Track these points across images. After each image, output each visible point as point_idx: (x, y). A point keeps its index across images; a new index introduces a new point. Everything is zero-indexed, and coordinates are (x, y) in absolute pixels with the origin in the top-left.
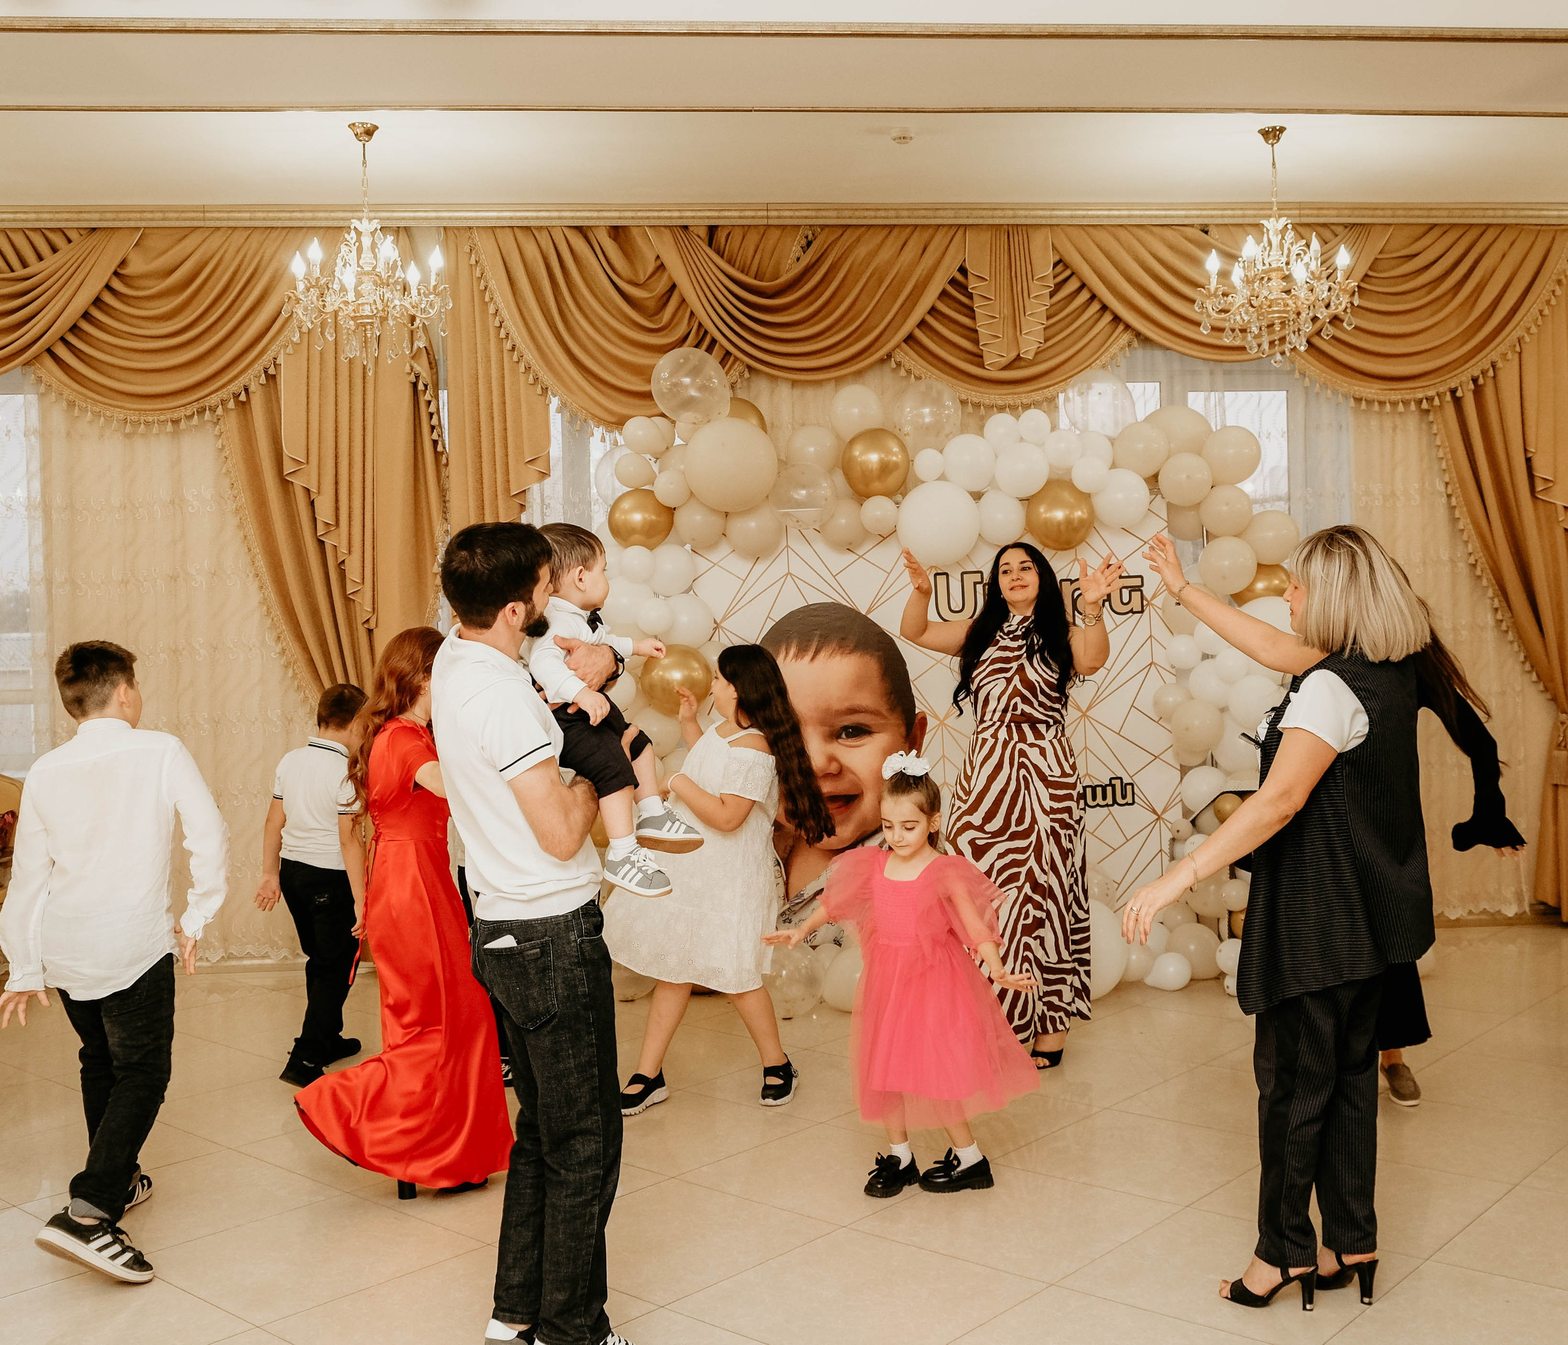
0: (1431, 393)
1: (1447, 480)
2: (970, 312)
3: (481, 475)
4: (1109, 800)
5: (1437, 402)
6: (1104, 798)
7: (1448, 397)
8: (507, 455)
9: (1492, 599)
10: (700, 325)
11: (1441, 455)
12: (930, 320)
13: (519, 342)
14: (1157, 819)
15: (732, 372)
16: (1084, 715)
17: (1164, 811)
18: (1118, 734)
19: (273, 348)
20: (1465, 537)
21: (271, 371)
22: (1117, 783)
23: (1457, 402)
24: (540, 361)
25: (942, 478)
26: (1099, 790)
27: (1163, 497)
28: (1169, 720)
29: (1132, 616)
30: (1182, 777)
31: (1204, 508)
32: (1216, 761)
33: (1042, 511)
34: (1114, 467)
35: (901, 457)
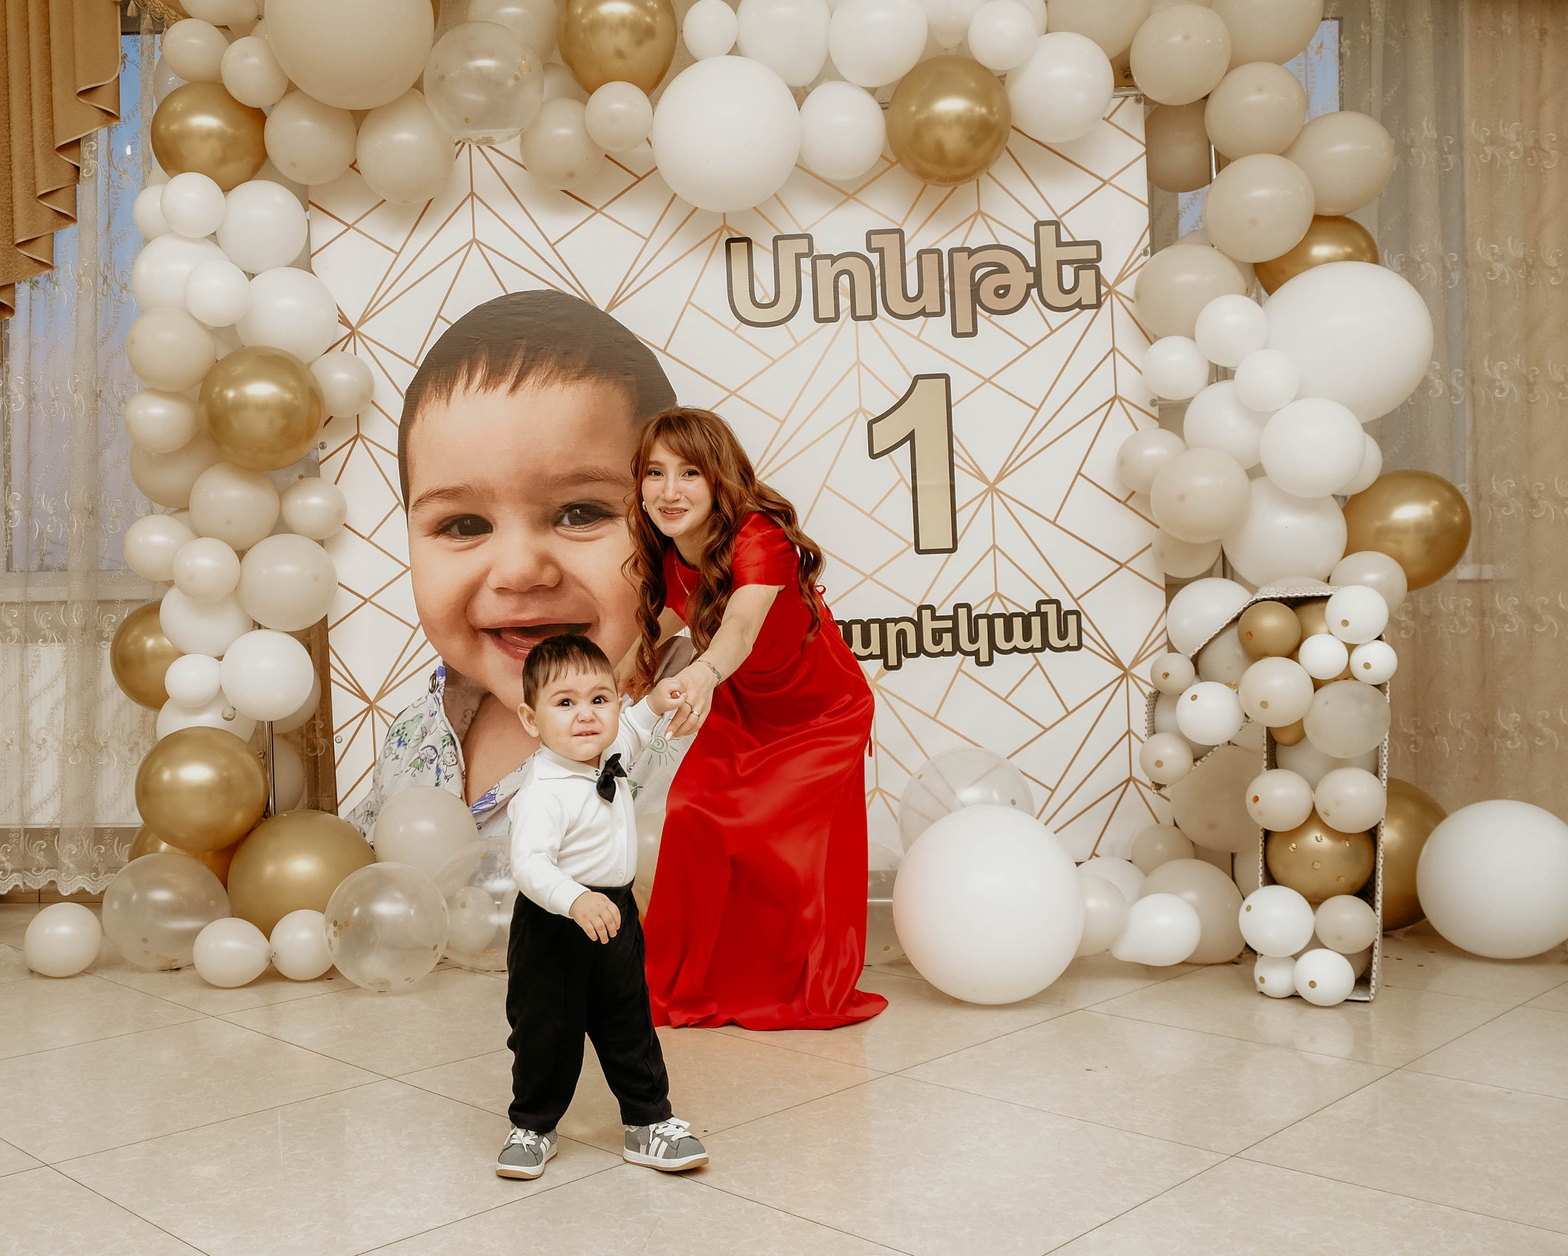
4: (1036, 641)
6: (1027, 636)
8: (50, 85)
14: (1122, 677)
16: (992, 489)
17: (1136, 661)
18: (1054, 523)
22: (1050, 609)
25: (735, 50)
26: (1018, 623)
27: (1141, 99)
28: (1146, 499)
29: (1078, 314)
30: (1169, 600)
31: (1213, 109)
32: (1232, 569)
33: (913, 109)
34: (1047, 32)
35: (661, 23)
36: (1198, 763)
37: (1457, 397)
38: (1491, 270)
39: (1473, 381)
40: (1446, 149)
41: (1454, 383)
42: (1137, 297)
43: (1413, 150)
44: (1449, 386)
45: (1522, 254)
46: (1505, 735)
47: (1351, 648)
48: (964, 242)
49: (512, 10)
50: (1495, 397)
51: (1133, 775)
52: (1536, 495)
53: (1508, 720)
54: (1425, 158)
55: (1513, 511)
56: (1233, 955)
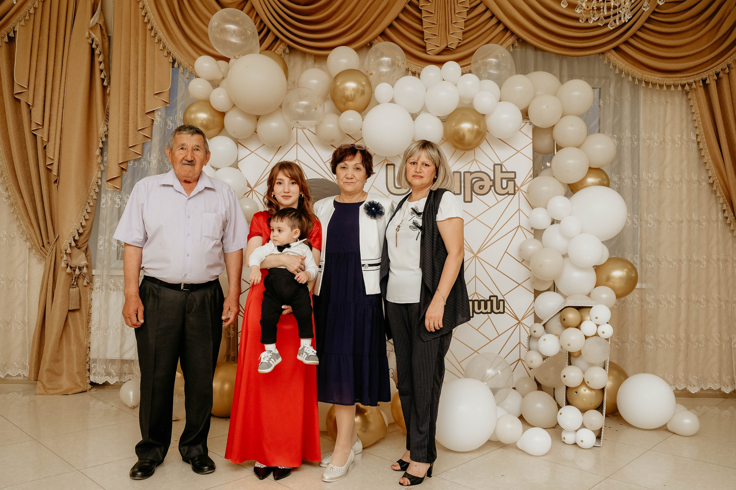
0: (691, 80)
1: (698, 133)
2: (420, 21)
3: (129, 100)
4: (489, 310)
5: (694, 86)
6: (486, 308)
7: (701, 84)
8: (145, 90)
9: (722, 204)
10: (261, 21)
11: (694, 118)
12: (396, 24)
13: (155, 25)
14: (518, 323)
15: (279, 49)
16: (475, 256)
17: (523, 318)
18: (496, 269)
19: (13, 21)
20: (707, 167)
21: (12, 34)
22: (494, 299)
23: (706, 86)
24: (168, 37)
25: (392, 101)
26: (483, 303)
27: (531, 123)
28: (528, 262)
29: (508, 196)
30: (535, 297)
31: (556, 130)
32: (557, 288)
33: (454, 125)
34: (500, 101)
35: (367, 89)
36: (544, 361)
37: (635, 225)
38: (648, 183)
39: (641, 220)
40: (634, 140)
41: (634, 220)
42: (528, 193)
43: (623, 140)
44: (633, 221)
45: (658, 178)
46: (648, 343)
47: (598, 326)
48: (469, 170)
49: (314, 81)
50: (648, 226)
51: (521, 358)
52: (661, 260)
53: (649, 338)
54: (627, 143)
55: (653, 266)
56: (554, 425)
